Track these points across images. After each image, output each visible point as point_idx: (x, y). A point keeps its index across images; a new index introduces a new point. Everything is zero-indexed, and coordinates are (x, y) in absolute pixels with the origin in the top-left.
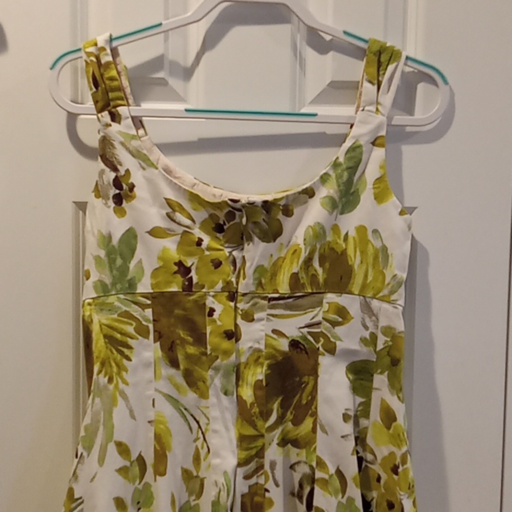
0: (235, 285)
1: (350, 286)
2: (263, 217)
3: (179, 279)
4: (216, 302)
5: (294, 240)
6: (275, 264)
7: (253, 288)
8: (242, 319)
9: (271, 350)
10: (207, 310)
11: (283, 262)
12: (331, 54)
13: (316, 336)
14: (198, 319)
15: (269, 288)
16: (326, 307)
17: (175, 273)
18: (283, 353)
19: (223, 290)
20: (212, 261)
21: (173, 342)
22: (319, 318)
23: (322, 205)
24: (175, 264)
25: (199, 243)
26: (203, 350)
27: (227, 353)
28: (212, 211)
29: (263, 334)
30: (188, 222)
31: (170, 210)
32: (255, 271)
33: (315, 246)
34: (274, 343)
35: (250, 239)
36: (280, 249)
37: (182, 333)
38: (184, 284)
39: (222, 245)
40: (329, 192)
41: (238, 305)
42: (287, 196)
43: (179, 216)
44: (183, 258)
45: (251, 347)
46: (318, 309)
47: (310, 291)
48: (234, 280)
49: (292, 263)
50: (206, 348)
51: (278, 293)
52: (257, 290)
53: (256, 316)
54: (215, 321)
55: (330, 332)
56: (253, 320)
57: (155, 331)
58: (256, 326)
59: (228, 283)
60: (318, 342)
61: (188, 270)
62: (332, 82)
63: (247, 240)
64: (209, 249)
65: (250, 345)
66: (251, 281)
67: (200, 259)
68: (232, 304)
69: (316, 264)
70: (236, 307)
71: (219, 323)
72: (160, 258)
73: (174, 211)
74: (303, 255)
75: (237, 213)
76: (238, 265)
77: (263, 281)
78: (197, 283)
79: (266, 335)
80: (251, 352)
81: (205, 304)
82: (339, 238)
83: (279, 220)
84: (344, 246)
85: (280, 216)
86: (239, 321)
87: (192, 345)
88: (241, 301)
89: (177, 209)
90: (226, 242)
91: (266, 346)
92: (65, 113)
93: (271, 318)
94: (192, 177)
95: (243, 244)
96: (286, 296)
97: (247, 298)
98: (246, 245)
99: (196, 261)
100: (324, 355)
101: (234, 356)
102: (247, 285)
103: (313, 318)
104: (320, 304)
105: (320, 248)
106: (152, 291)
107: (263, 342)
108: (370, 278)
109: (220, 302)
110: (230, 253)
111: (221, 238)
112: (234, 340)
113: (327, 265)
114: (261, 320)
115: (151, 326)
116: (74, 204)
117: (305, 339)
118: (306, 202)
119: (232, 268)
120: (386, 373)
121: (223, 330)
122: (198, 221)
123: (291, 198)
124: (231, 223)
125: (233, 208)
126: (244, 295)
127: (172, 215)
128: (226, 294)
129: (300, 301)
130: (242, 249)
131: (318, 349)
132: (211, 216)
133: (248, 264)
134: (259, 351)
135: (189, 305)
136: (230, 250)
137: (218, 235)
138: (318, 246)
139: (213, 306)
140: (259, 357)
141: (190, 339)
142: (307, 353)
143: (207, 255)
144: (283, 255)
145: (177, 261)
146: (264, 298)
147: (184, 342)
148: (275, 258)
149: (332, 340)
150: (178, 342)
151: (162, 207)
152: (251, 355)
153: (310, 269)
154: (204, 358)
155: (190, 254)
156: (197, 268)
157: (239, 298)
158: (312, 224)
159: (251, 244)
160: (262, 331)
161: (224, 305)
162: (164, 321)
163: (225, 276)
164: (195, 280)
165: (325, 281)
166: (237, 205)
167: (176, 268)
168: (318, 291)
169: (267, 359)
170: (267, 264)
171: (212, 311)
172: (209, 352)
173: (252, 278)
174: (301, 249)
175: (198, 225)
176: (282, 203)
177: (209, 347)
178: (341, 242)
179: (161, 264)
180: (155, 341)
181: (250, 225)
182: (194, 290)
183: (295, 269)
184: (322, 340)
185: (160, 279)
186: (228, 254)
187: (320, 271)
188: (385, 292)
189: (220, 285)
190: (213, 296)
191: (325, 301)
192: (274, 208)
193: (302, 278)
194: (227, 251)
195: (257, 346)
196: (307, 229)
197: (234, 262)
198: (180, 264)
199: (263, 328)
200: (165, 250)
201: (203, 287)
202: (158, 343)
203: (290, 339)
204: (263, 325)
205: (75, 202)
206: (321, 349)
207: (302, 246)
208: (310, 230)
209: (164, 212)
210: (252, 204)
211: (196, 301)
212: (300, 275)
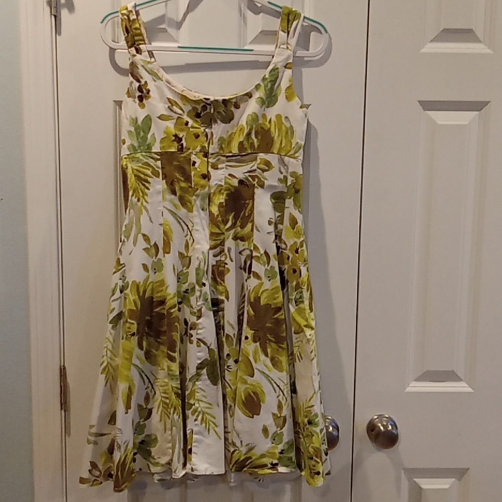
0: (207, 148)
1: (272, 149)
2: (223, 109)
3: (176, 144)
4: (197, 158)
5: (240, 123)
6: (230, 136)
7: (217, 150)
8: (212, 168)
9: (228, 186)
10: (192, 162)
11: (234, 135)
12: (261, 14)
13: (253, 178)
14: (186, 167)
15: (226, 150)
16: (259, 161)
17: (174, 141)
18: (234, 187)
19: (201, 151)
20: (194, 134)
21: (173, 181)
22: (255, 168)
23: (256, 102)
24: (174, 136)
25: (187, 123)
26: (190, 185)
27: (203, 187)
28: (194, 105)
29: (223, 176)
30: (180, 112)
31: (170, 105)
32: (219, 140)
33: (252, 126)
34: (229, 181)
35: (216, 122)
36: (233, 129)
37: (178, 175)
38: (178, 147)
39: (200, 125)
40: (260, 95)
41: (210, 160)
42: (236, 97)
43: (175, 108)
44: (177, 133)
45: (216, 184)
46: (254, 162)
47: (250, 152)
48: (206, 145)
49: (239, 136)
50: (191, 184)
51: (231, 152)
52: (220, 150)
53: (220, 166)
54: (196, 168)
55: (261, 175)
56: (217, 169)
57: (163, 174)
58: (220, 172)
59: (203, 147)
60: (254, 180)
61: (181, 139)
62: (262, 32)
63: (214, 122)
64: (192, 127)
65: (216, 182)
66: (216, 146)
67: (188, 133)
68: (206, 159)
69: (253, 136)
70: (208, 162)
71: (198, 170)
72: (165, 132)
73: (172, 105)
74: (246, 131)
75: (208, 107)
76: (209, 137)
77: (223, 146)
78: (186, 147)
79: (226, 177)
80: (216, 187)
81: (190, 159)
82: (266, 121)
83: (232, 111)
84: (269, 126)
85: (233, 109)
86: (210, 169)
87: (184, 182)
88: (211, 157)
89: (174, 104)
90: (202, 123)
91: (226, 183)
92: (108, 48)
93: (228, 167)
94: (182, 86)
95: (211, 125)
96: (236, 155)
97: (214, 156)
98: (213, 126)
99: (185, 134)
100: (257, 188)
101: (207, 188)
102: (214, 148)
103: (252, 167)
104: (256, 159)
105: (256, 127)
106: (160, 151)
107: (223, 181)
108: (283, 145)
109: (199, 158)
110: (204, 130)
111: (199, 121)
112: (207, 179)
113: (260, 137)
114: (222, 168)
115: (160, 171)
116: (114, 102)
117: (247, 179)
118: (247, 101)
119: (205, 139)
120: (292, 198)
121: (201, 173)
122: (186, 111)
123: (239, 98)
124: (205, 112)
125: (206, 103)
126: (212, 154)
127: (171, 107)
128: (203, 153)
129: (244, 158)
130: (211, 128)
131: (254, 185)
132: (194, 108)
133: (214, 136)
134: (222, 186)
135: (181, 159)
136: (204, 128)
137: (198, 120)
138: (254, 126)
139: (195, 160)
140: (221, 190)
141: (182, 179)
142: (248, 187)
143: (192, 131)
144: (234, 131)
145: (174, 134)
146: (224, 156)
147: (179, 180)
148: (230, 133)
149: (262, 179)
150: (176, 180)
151: (166, 103)
152: (217, 188)
153: (250, 139)
154: (190, 189)
155: (181, 130)
156: (186, 139)
157: (210, 156)
158: (250, 113)
159: (216, 125)
160: (223, 174)
161: (201, 159)
162: (167, 168)
163: (201, 143)
164: (185, 145)
165: (258, 146)
166: (208, 102)
167: (174, 138)
168: (255, 152)
169: (226, 190)
170: (225, 136)
171: (194, 163)
172: (193, 186)
173: (217, 144)
174: (244, 128)
175: (186, 113)
176: (234, 100)
177: (193, 184)
178: (267, 123)
179: (165, 135)
180: (163, 179)
181: (216, 113)
182: (184, 150)
183: (241, 139)
184: (257, 180)
185: (164, 144)
186: (203, 131)
187: (255, 140)
188: (292, 152)
189: (199, 148)
190: (195, 155)
191: (258, 158)
192: (229, 104)
193: (246, 144)
194: (202, 129)
195: (220, 183)
196: (248, 116)
197: (207, 136)
198: (176, 136)
199: (223, 173)
200: (167, 127)
201: (189, 149)
202: (164, 181)
203: (239, 179)
204: (224, 172)
205: (115, 101)
206: (256, 185)
207: (245, 126)
208: (250, 117)
209: (167, 106)
210: (216, 101)
211: (185, 157)
212: (244, 143)
